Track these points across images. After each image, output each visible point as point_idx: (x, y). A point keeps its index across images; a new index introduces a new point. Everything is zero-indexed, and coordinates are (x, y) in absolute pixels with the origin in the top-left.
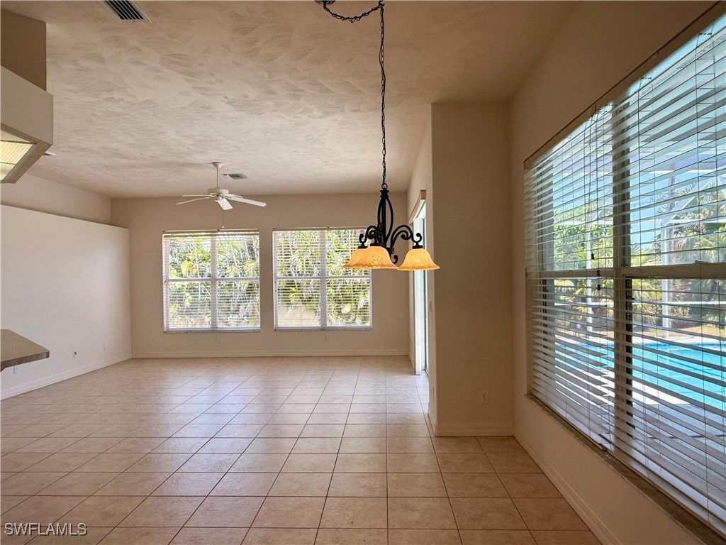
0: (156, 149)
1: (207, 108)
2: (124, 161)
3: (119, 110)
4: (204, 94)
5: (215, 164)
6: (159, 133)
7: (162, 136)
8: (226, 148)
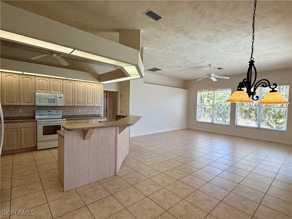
0: (189, 63)
1: (197, 45)
2: (181, 69)
3: (172, 52)
4: (194, 39)
5: (210, 65)
6: (187, 57)
7: (188, 58)
8: (211, 58)
